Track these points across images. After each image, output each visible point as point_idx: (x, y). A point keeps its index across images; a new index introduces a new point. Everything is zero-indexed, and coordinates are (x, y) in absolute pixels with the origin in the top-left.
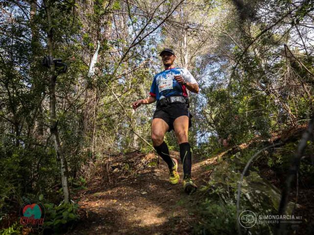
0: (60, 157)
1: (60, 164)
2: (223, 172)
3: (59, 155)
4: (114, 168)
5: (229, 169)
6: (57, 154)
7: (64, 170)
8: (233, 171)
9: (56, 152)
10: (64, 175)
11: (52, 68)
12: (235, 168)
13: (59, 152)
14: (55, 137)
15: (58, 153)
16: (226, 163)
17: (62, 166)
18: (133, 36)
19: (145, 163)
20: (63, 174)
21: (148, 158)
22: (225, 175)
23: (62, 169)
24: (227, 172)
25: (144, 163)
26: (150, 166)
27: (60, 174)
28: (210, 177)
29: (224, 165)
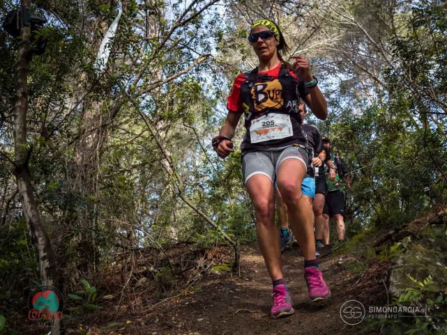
0: (37, 234)
1: (37, 251)
2: (419, 267)
3: (33, 228)
4: (138, 276)
5: (429, 259)
6: (28, 226)
7: (47, 264)
8: (439, 264)
9: (28, 220)
10: (48, 275)
11: (25, 34)
12: (442, 256)
13: (34, 220)
14: (24, 187)
15: (31, 223)
16: (420, 247)
17: (42, 254)
18: (182, 7)
19: (205, 266)
20: (44, 273)
21: (210, 256)
22: (423, 271)
23: (41, 262)
24: (426, 265)
25: (202, 266)
26: (217, 272)
27: (38, 273)
28: (392, 279)
29: (416, 251)
